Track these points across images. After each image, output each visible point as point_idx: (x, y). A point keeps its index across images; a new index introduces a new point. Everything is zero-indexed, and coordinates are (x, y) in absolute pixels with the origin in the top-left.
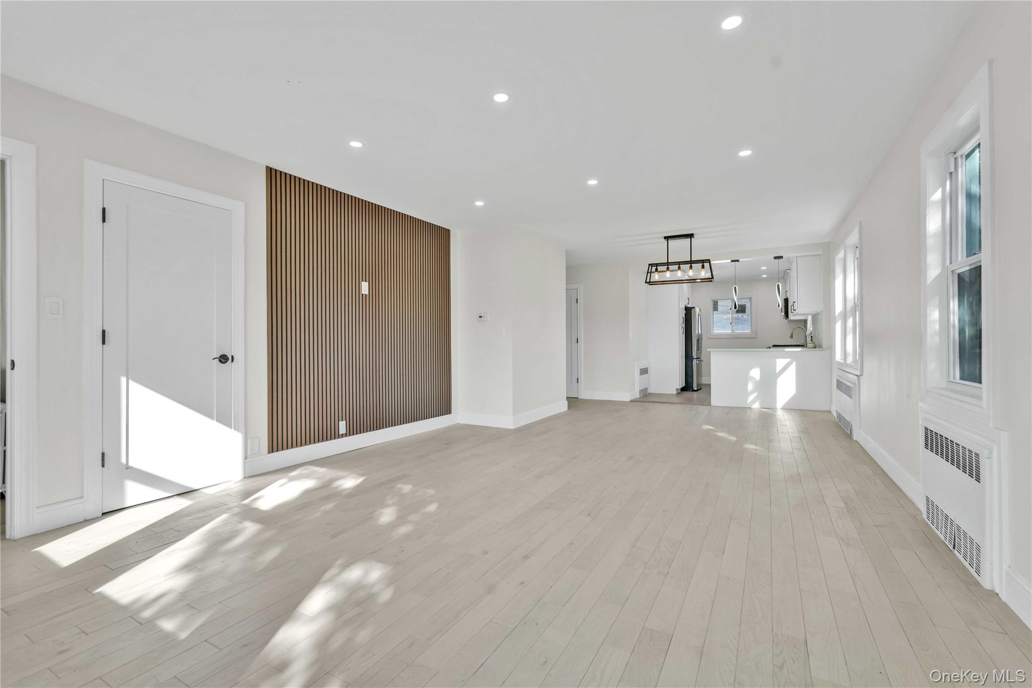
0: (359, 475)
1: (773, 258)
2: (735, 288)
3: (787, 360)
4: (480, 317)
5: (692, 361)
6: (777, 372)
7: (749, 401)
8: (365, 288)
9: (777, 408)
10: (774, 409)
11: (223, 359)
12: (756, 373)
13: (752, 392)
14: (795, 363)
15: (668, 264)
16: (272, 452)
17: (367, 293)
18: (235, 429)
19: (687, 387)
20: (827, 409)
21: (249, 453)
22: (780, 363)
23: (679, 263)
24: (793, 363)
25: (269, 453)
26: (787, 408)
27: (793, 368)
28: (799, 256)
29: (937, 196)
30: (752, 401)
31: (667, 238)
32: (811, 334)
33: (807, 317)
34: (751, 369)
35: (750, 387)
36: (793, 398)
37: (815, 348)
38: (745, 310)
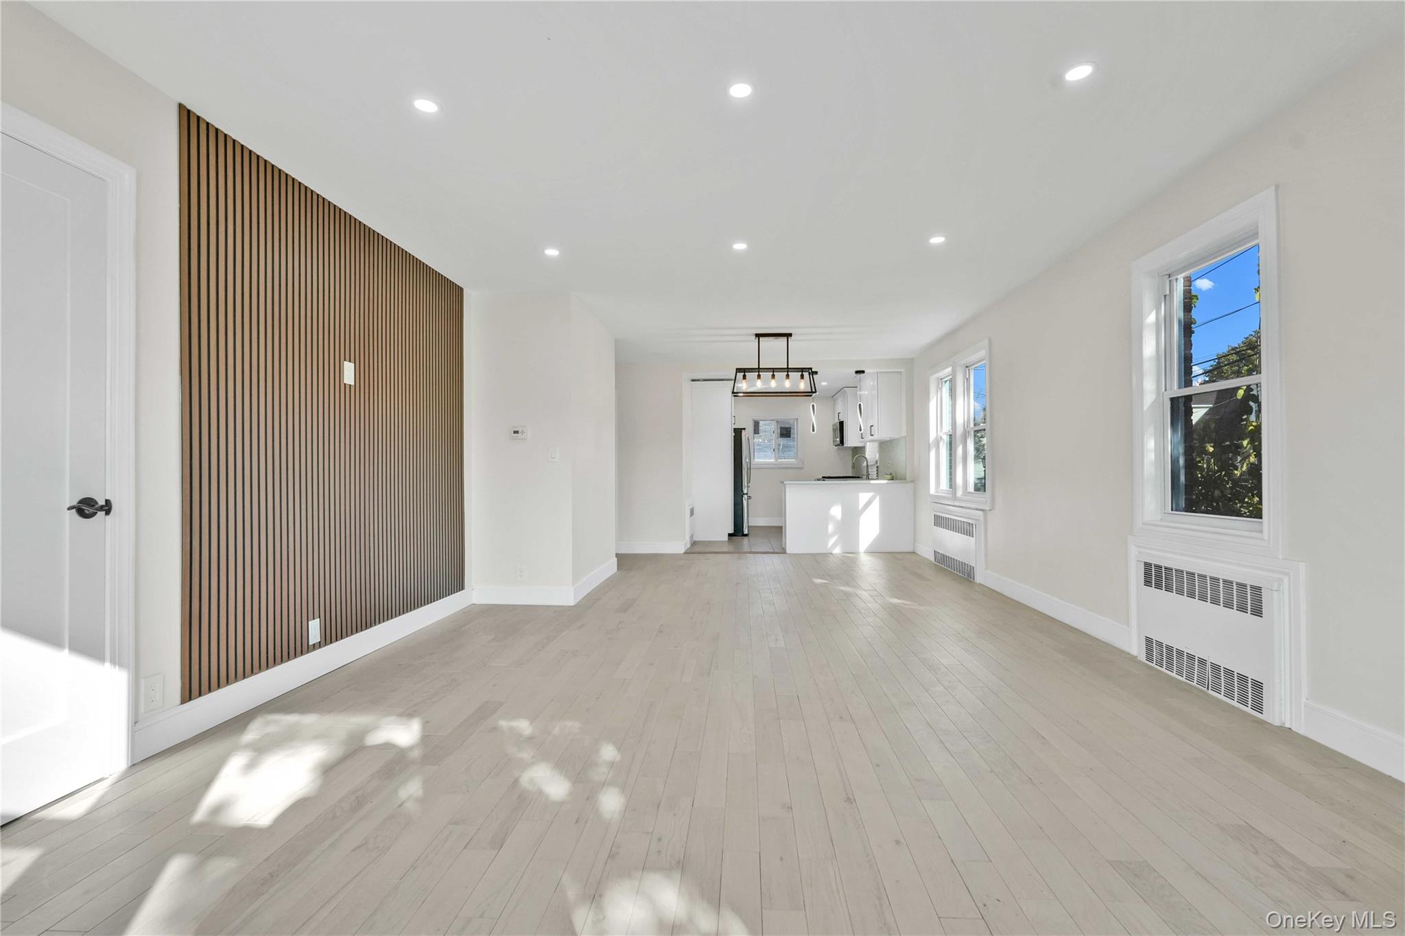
0: (401, 715)
1: (854, 373)
2: (813, 406)
3: (870, 495)
4: (516, 432)
5: (742, 497)
6: (860, 508)
7: (830, 544)
8: (349, 373)
9: (859, 552)
10: (856, 553)
11: (86, 508)
12: (836, 511)
13: (832, 536)
14: (878, 497)
15: (759, 370)
16: (190, 699)
17: (353, 384)
18: (113, 662)
19: (738, 531)
20: (910, 549)
21: (142, 710)
22: (864, 497)
23: (774, 370)
24: (876, 497)
25: (183, 702)
26: (871, 552)
27: (876, 505)
28: (881, 372)
29: (1151, 318)
30: (833, 545)
31: (758, 336)
32: (877, 463)
33: (865, 444)
34: (832, 505)
35: (831, 528)
36: (878, 539)
37: (893, 479)
38: (790, 434)
